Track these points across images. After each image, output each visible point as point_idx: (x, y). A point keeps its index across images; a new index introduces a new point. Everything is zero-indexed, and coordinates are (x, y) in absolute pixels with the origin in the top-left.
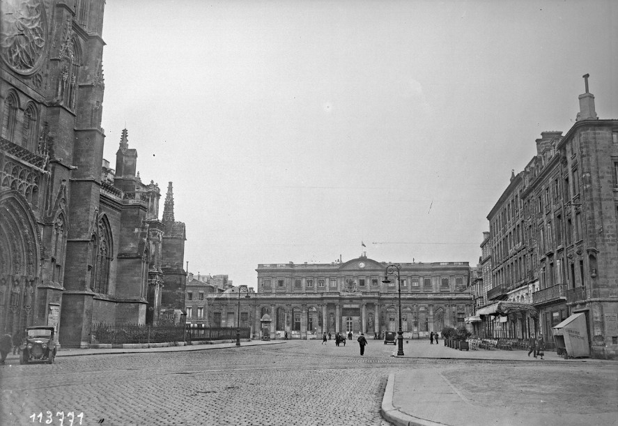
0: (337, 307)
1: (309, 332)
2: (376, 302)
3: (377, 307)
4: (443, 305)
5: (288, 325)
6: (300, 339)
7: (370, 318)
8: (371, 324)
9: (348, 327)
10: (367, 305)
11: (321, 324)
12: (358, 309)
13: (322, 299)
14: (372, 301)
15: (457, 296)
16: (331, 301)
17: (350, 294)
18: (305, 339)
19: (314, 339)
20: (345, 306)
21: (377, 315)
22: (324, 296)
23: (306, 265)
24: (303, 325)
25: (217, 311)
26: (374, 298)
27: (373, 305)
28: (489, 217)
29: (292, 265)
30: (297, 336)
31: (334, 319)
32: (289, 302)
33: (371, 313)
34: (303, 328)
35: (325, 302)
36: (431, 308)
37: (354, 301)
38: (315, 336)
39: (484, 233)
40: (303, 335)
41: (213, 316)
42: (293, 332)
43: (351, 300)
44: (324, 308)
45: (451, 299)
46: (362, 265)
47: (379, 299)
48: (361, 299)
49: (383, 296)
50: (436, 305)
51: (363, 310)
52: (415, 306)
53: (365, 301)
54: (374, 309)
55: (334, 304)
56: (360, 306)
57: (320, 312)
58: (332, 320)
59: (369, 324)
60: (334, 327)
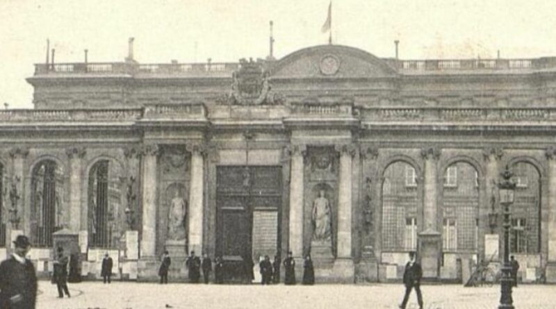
0: (197, 161)
2: (343, 139)
3: (344, 160)
5: (17, 224)
7: (320, 204)
8: (323, 225)
10: (311, 154)
14: (326, 137)
16: (171, 139)
17: (246, 109)
20: (228, 158)
26: (337, 127)
31: (186, 205)
33: (323, 185)
35: (153, 141)
37: (260, 137)
43: (249, 132)
44: (149, 164)
47: (358, 131)
52: (492, 158)
53: (302, 139)
54: (336, 170)
55: (181, 148)
56: (282, 156)
57: (133, 180)
58: (178, 211)
59: (314, 224)
60: (182, 233)
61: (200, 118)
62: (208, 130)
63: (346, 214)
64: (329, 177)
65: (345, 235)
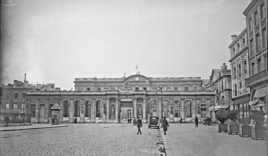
0: (117, 101)
1: (97, 118)
2: (144, 97)
3: (144, 101)
4: (190, 99)
5: (82, 113)
6: (91, 123)
7: (140, 108)
8: (140, 112)
9: (128, 115)
10: (138, 99)
11: (105, 113)
12: (132, 102)
13: (106, 95)
14: (141, 96)
15: (201, 93)
16: (112, 97)
17: (126, 91)
18: (94, 123)
19: (100, 123)
20: (123, 100)
21: (144, 106)
22: (108, 93)
23: (104, 79)
24: (93, 113)
25: (33, 103)
26: (143, 94)
27: (142, 99)
28: (245, 13)
29: (95, 79)
30: (88, 121)
31: (115, 109)
32: (83, 97)
33: (140, 105)
34: (93, 116)
35: (109, 97)
36: (182, 102)
37: (129, 96)
38: (101, 121)
39: (232, 36)
40: (93, 120)
41: (29, 106)
42: (86, 118)
43: (126, 95)
44: (108, 101)
45: (197, 95)
46: (137, 79)
47: (147, 95)
48: (134, 95)
49: (149, 93)
50: (186, 99)
51: (135, 102)
52: (171, 100)
53: (136, 97)
54: (143, 102)
55: (114, 98)
56: (133, 100)
57: (105, 104)
58: (113, 110)
59: (139, 112)
60: (114, 114)
61: (117, 93)
62: (119, 95)
63: (144, 110)
64: (141, 104)
65: (144, 114)
